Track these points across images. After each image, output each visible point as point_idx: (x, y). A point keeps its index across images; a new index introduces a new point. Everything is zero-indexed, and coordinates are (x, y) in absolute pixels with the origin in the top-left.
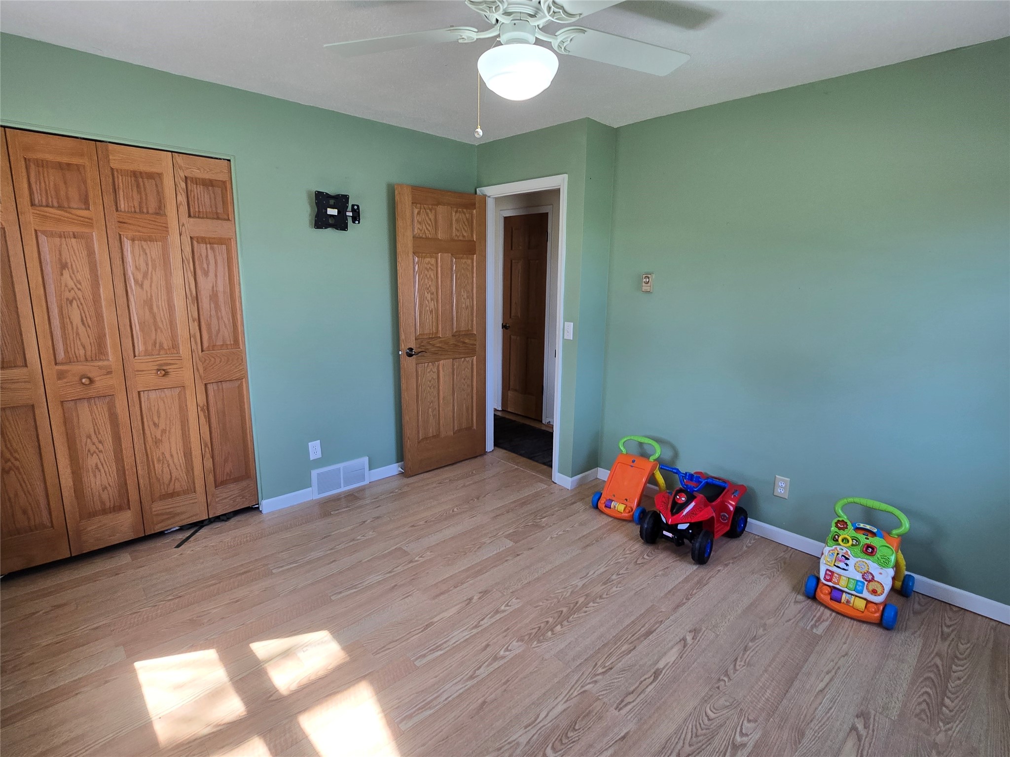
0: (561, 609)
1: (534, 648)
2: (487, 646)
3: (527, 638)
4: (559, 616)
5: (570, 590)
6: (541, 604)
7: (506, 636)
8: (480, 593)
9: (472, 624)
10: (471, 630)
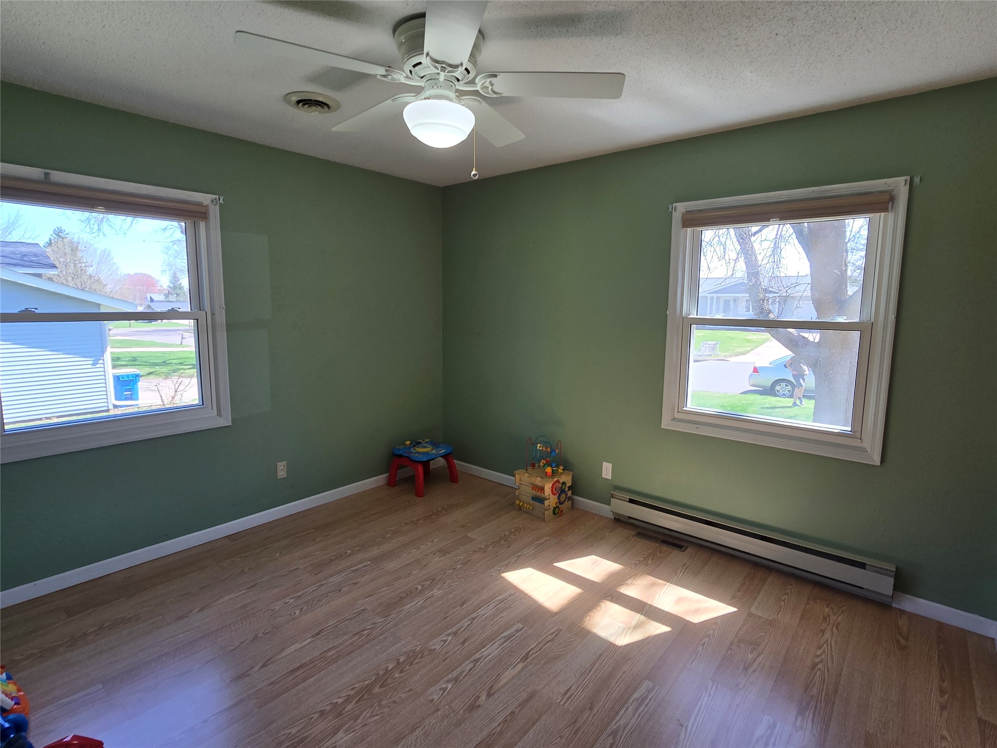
0: (381, 689)
1: (420, 645)
2: (463, 643)
3: (426, 653)
4: (386, 680)
5: (359, 721)
6: (403, 695)
7: (446, 653)
8: (479, 706)
9: (481, 663)
10: (482, 656)
